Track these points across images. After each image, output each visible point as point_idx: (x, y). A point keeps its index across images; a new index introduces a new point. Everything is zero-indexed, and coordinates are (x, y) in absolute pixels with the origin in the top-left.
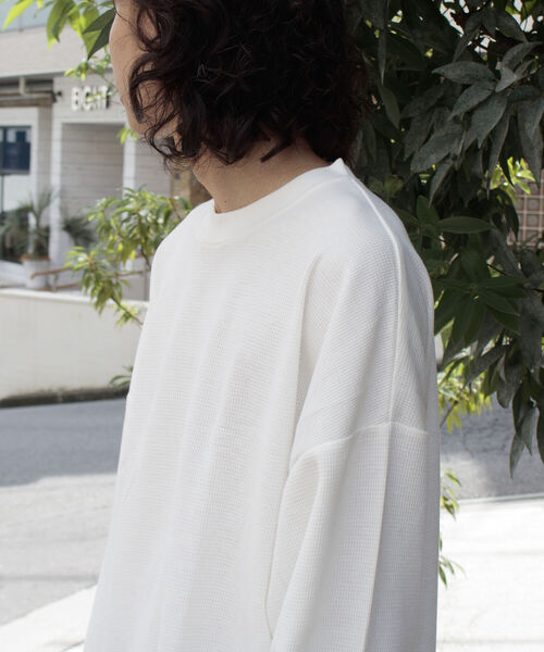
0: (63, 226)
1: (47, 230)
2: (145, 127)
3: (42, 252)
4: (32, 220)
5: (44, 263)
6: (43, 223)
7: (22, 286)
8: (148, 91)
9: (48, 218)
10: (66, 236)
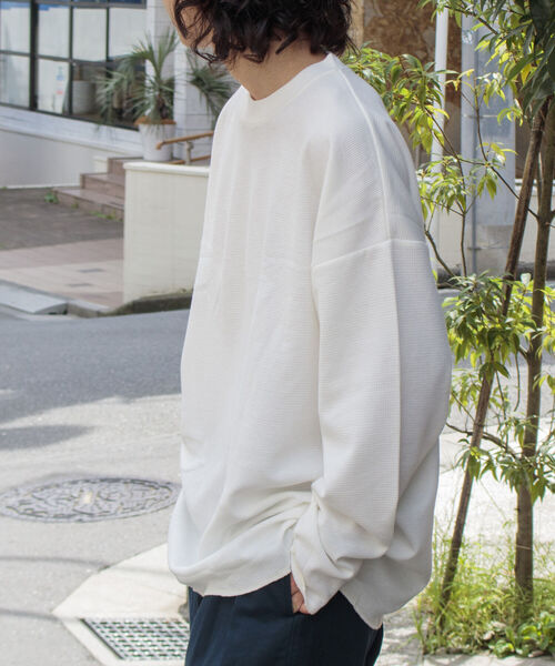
0: (191, 78)
1: (171, 83)
2: (190, 41)
3: (164, 113)
4: (150, 70)
5: (168, 127)
6: (165, 76)
7: (141, 158)
8: (189, 15)
9: (172, 68)
10: (195, 91)
